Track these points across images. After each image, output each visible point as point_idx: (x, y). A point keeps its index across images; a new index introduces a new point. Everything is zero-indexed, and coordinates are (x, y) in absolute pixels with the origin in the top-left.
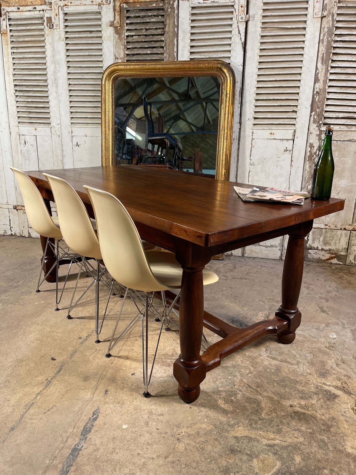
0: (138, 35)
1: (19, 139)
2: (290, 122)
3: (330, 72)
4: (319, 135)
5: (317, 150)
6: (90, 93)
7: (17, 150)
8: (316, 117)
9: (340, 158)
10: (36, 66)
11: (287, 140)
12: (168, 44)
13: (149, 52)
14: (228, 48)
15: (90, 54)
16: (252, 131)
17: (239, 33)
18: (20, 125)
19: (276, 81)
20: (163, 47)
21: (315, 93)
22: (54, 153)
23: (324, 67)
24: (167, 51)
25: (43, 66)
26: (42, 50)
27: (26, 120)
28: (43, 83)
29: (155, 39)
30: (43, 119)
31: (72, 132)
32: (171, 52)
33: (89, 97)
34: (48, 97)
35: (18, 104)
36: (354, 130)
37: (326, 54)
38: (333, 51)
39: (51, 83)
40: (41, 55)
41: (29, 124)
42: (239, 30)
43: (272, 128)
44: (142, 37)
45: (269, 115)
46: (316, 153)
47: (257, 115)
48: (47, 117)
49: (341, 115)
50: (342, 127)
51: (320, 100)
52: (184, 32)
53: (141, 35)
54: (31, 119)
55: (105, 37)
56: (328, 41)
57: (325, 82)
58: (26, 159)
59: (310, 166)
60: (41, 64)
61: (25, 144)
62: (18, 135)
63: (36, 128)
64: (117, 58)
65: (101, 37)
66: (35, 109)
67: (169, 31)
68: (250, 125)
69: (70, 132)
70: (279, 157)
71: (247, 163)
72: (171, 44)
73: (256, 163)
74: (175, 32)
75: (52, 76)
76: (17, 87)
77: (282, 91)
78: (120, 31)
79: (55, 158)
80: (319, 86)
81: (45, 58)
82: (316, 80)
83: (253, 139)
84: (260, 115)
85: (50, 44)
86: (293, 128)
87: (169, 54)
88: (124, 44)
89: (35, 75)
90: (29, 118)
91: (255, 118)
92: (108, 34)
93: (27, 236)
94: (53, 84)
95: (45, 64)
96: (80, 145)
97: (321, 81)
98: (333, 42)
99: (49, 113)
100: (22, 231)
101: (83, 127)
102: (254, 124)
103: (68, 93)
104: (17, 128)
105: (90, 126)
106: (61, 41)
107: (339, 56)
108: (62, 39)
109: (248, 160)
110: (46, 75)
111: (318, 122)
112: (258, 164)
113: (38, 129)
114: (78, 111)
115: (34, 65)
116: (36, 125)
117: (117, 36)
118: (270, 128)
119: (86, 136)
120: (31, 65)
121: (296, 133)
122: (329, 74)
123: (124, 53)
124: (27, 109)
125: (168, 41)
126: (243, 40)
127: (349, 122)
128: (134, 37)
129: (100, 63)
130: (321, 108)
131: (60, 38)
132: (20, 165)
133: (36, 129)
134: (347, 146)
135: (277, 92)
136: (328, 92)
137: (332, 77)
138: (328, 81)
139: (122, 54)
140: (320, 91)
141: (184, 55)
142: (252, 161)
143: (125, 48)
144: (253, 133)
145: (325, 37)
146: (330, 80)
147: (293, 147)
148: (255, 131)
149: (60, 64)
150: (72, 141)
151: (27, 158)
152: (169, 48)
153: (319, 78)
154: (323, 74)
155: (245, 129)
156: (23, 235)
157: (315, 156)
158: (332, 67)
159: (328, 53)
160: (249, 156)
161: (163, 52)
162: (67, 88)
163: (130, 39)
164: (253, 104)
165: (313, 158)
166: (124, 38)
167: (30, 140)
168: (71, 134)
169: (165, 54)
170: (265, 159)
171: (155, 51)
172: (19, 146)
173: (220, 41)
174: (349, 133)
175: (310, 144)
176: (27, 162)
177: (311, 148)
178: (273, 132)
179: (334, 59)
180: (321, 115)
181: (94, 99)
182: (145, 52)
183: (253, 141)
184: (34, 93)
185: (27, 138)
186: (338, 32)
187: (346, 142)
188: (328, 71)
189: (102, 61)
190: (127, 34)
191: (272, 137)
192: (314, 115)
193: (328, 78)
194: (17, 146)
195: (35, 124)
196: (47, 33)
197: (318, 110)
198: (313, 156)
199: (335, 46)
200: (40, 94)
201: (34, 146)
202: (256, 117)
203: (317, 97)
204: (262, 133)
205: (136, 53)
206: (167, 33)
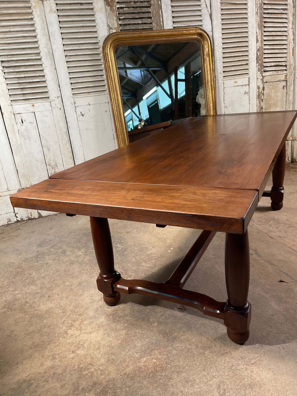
0: (128, 7)
1: (14, 119)
2: (245, 72)
3: (264, 34)
4: (262, 79)
5: (262, 90)
6: (89, 63)
7: (14, 130)
8: (259, 67)
9: (275, 93)
10: (25, 39)
11: (245, 85)
12: (154, 15)
13: (140, 22)
14: (199, 18)
15: (84, 25)
16: (223, 82)
17: (207, 7)
18: (13, 103)
19: (234, 42)
20: (151, 18)
21: (257, 50)
22: (57, 127)
23: (260, 31)
24: (155, 21)
25: (33, 39)
26: (30, 23)
27: (20, 97)
28: (34, 56)
29: (143, 11)
30: (39, 94)
31: (75, 103)
32: (158, 22)
33: (88, 67)
34: (43, 70)
35: (8, 81)
36: (280, 73)
37: (260, 22)
38: (264, 20)
39: (45, 56)
40: (30, 27)
41: (23, 101)
42: (206, 4)
43: (236, 78)
44: (131, 8)
45: (233, 69)
46: (262, 92)
47: (225, 69)
48: (45, 91)
49: (273, 64)
50: (274, 72)
51: (260, 55)
52: (166, 5)
53: (130, 7)
54: (25, 95)
55: (97, 9)
56: (260, 13)
57: (262, 42)
58: (25, 139)
59: (259, 102)
60: (30, 38)
61: (22, 122)
62: (12, 114)
63: (33, 104)
64: (110, 28)
65: (92, 9)
66: (30, 85)
67: (154, 4)
68: (221, 77)
69: (73, 103)
70: (242, 99)
71: (222, 107)
72: (157, 15)
73: (228, 106)
74: (159, 5)
75: (45, 49)
76: (4, 63)
77: (238, 49)
78: (111, 4)
79: (58, 131)
80: (259, 44)
81: (34, 31)
82: (257, 41)
83: (224, 88)
84: (227, 69)
85: (38, 16)
86: (247, 76)
87: (157, 24)
88: (117, 15)
89: (24, 49)
90: (22, 95)
91: (224, 72)
92: (100, 6)
93: (37, 216)
94: (46, 56)
95: (35, 37)
96: (84, 114)
97: (260, 41)
98: (263, 14)
99: (46, 87)
100: (31, 213)
101: (86, 96)
102: (224, 76)
103: (66, 65)
104: (10, 108)
105: (92, 94)
106: (53, 13)
107: (267, 24)
108: (54, 11)
109: (223, 104)
110: (38, 48)
111: (261, 70)
112: (230, 106)
113: (36, 105)
114: (79, 81)
115: (22, 38)
116: (33, 101)
117: (108, 8)
118: (234, 78)
119: (89, 105)
120: (18, 38)
121: (250, 79)
122: (263, 36)
123: (118, 24)
124: (20, 86)
125: (154, 12)
126: (210, 12)
127: (277, 68)
128: (124, 9)
129: (95, 33)
130: (261, 60)
131: (51, 10)
132: (19, 146)
133: (33, 106)
134: (278, 85)
135: (236, 51)
136: (264, 49)
137: (265, 38)
138: (263, 41)
139: (115, 24)
140: (260, 48)
141: (168, 25)
142: (225, 105)
143: (117, 18)
144: (224, 83)
145: (259, 10)
146: (264, 40)
147: (249, 90)
148: (225, 82)
149: (54, 36)
150: (76, 112)
151: (26, 137)
152: (156, 19)
153: (258, 39)
154: (260, 37)
155: (218, 81)
156: (32, 217)
157: (261, 95)
158: (264, 31)
159: (261, 21)
160: (223, 101)
161: (152, 22)
162: (64, 59)
163: (121, 11)
164: (222, 61)
165: (260, 96)
166: (116, 10)
167: (28, 118)
168: (74, 105)
169: (153, 24)
170: (233, 102)
171: (145, 21)
172: (15, 126)
173: (194, 13)
174: (278, 76)
175: (258, 86)
176: (28, 142)
177: (258, 89)
178: (236, 80)
179: (265, 26)
180: (262, 65)
181: (93, 68)
182: (137, 22)
183: (225, 89)
184: (26, 68)
185: (24, 117)
186: (265, 7)
187: (277, 82)
188: (263, 34)
189: (96, 32)
190: (118, 6)
191: (236, 84)
192: (258, 66)
193: (263, 39)
194: (13, 126)
195: (31, 100)
196: (33, 4)
197: (260, 62)
198: (260, 95)
199: (265, 16)
200: (33, 68)
201: (33, 123)
202: (225, 70)
203: (259, 53)
204: (230, 82)
205: (128, 23)
206: (153, 6)
